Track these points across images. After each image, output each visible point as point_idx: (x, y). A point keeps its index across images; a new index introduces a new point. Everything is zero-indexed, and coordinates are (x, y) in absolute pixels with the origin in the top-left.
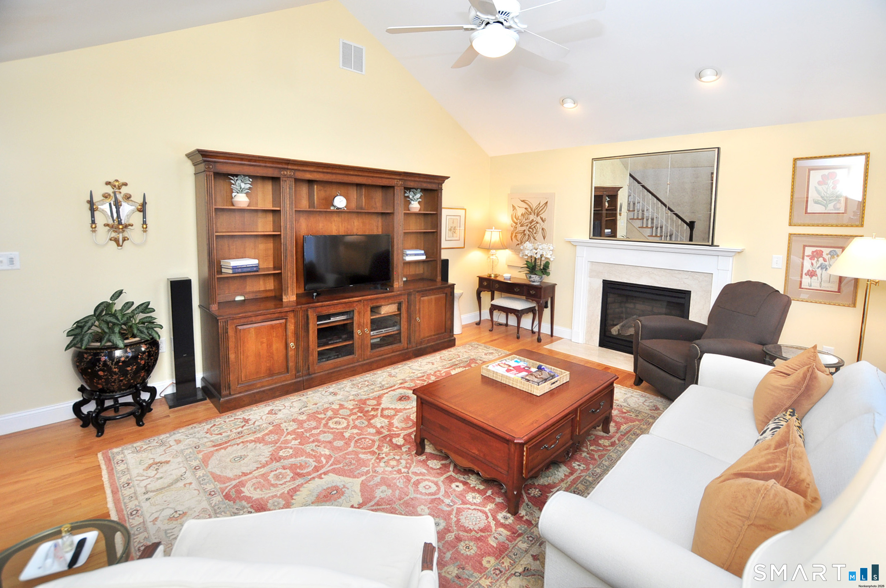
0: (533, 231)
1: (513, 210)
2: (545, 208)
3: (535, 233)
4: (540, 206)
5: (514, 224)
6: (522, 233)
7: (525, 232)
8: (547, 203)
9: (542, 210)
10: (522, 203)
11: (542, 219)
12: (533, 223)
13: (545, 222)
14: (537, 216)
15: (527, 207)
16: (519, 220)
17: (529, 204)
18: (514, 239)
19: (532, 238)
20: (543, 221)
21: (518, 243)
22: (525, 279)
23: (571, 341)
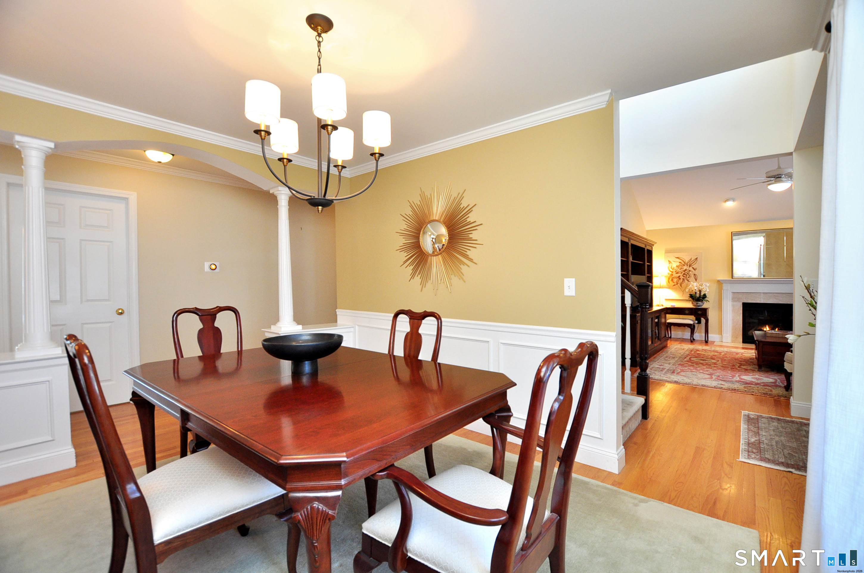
0: (687, 276)
1: (669, 264)
2: (696, 261)
3: (689, 277)
4: (692, 260)
5: (671, 273)
6: (677, 278)
7: (680, 277)
8: (697, 258)
9: (693, 263)
10: (677, 259)
11: (693, 268)
12: (686, 271)
13: (696, 270)
14: (690, 266)
15: (681, 261)
16: (674, 270)
17: (683, 259)
18: (671, 282)
19: (686, 281)
20: (695, 270)
21: (675, 284)
22: (689, 305)
23: (722, 342)
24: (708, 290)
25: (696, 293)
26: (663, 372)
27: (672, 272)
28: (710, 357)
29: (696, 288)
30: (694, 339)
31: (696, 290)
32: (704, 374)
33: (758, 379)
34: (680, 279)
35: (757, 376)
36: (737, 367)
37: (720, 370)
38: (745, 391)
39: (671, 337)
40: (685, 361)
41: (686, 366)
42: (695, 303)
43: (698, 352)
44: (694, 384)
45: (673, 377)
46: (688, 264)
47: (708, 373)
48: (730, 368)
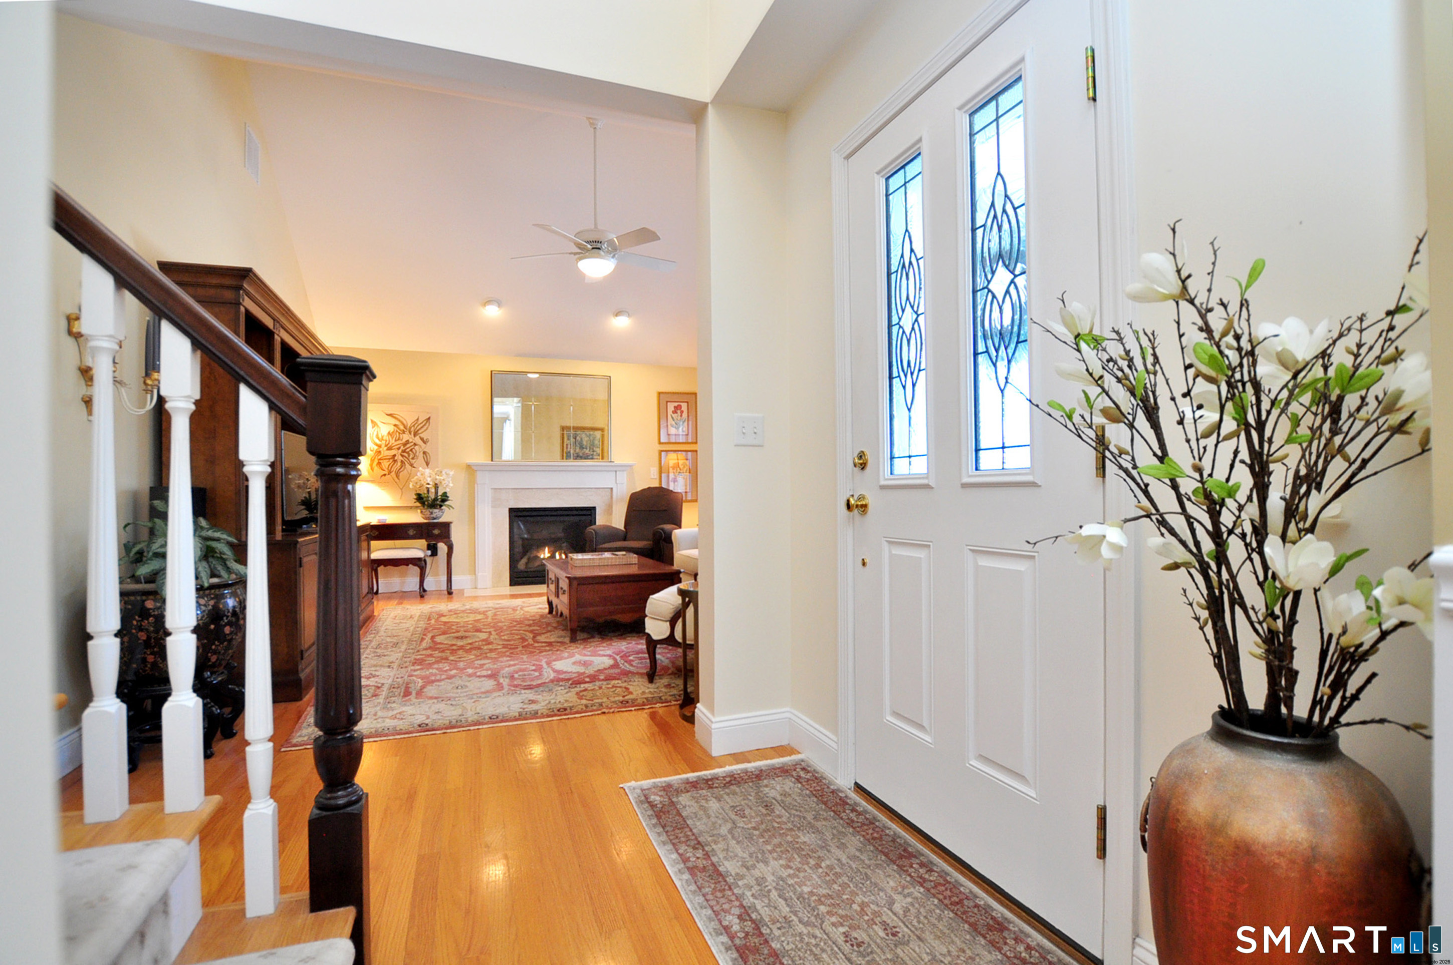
0: (409, 456)
1: (373, 427)
2: (427, 424)
3: (413, 458)
4: (420, 422)
5: (376, 448)
6: (389, 459)
7: (396, 458)
8: (429, 418)
9: (422, 427)
10: (389, 417)
11: (422, 439)
12: (408, 446)
13: (428, 444)
14: (415, 436)
15: (398, 423)
16: (384, 442)
17: (401, 419)
18: (376, 468)
19: (407, 465)
20: (425, 442)
21: (384, 473)
22: (415, 517)
23: (476, 588)
24: (451, 485)
25: (428, 491)
26: (381, 699)
27: (380, 446)
28: (471, 626)
29: (429, 480)
30: (424, 591)
31: (428, 484)
32: (479, 677)
33: (585, 664)
34: (395, 461)
35: (578, 657)
36: (531, 641)
37: (505, 659)
38: (586, 706)
39: (377, 593)
40: (426, 649)
41: (430, 665)
42: (427, 512)
43: (444, 619)
44: (470, 720)
45: (408, 709)
46: (412, 429)
47: (485, 673)
48: (521, 648)
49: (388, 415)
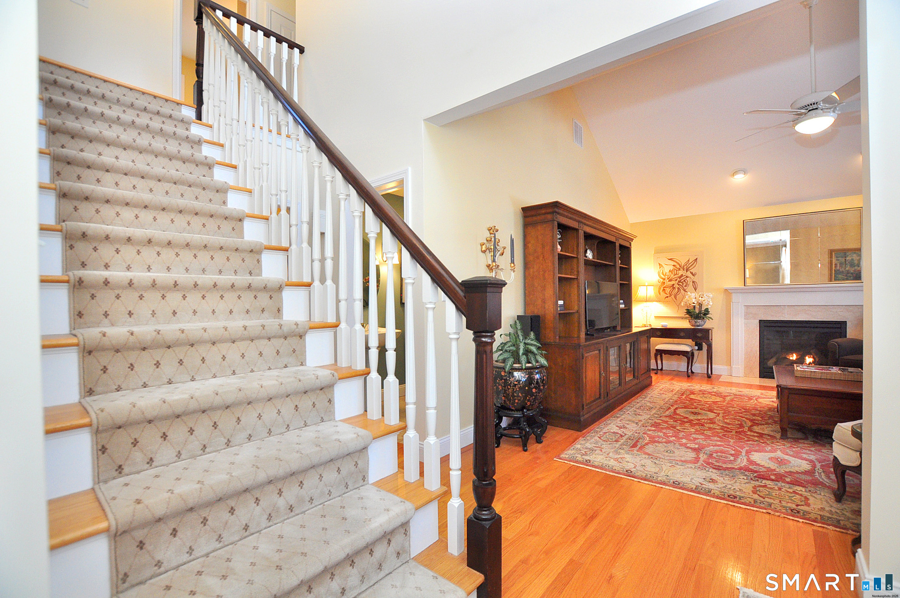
0: (683, 285)
1: (660, 268)
2: (696, 263)
3: (685, 286)
4: (690, 262)
5: (662, 280)
6: (670, 287)
7: (674, 286)
8: (696, 259)
9: (691, 265)
10: (670, 261)
11: (692, 273)
12: (682, 278)
13: (696, 276)
14: (687, 271)
15: (675, 264)
16: (667, 277)
17: (677, 261)
18: (662, 293)
19: (682, 291)
20: (693, 275)
21: (667, 296)
22: (685, 324)
23: (731, 376)
24: (711, 303)
25: (694, 307)
26: (618, 445)
27: (664, 279)
28: (708, 406)
29: (694, 300)
31: (694, 303)
32: (688, 448)
33: (781, 462)
34: (674, 288)
35: (779, 454)
36: (746, 429)
37: (716, 438)
38: (755, 501)
40: (666, 417)
41: (661, 430)
42: (693, 322)
43: (692, 396)
44: (659, 479)
45: (628, 457)
46: (685, 267)
47: (693, 446)
48: (734, 433)
49: (669, 259)
